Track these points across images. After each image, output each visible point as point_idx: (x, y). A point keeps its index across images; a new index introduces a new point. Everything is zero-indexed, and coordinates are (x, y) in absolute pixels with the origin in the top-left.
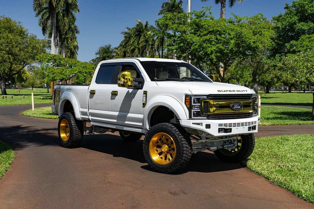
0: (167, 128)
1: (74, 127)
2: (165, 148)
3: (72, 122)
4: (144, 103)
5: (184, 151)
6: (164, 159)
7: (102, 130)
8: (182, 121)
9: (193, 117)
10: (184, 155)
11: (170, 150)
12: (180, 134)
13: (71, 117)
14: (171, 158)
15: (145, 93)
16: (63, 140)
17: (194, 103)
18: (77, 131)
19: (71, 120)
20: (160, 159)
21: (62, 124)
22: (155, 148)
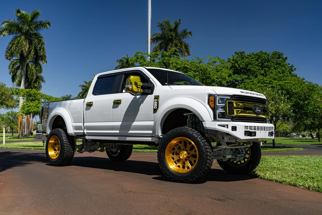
0: (187, 131)
1: (65, 143)
2: (184, 155)
3: (64, 138)
4: (155, 108)
5: (208, 156)
6: (182, 167)
7: (92, 149)
8: (206, 122)
9: (218, 118)
10: (208, 160)
11: (189, 157)
12: (203, 138)
13: (62, 132)
14: (190, 166)
15: (157, 98)
16: (51, 158)
17: (219, 103)
18: (69, 148)
19: (63, 136)
20: (177, 167)
21: (51, 140)
22: (171, 155)
